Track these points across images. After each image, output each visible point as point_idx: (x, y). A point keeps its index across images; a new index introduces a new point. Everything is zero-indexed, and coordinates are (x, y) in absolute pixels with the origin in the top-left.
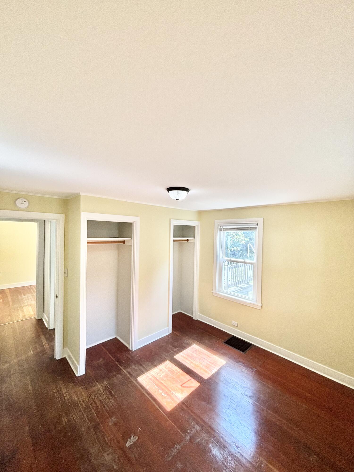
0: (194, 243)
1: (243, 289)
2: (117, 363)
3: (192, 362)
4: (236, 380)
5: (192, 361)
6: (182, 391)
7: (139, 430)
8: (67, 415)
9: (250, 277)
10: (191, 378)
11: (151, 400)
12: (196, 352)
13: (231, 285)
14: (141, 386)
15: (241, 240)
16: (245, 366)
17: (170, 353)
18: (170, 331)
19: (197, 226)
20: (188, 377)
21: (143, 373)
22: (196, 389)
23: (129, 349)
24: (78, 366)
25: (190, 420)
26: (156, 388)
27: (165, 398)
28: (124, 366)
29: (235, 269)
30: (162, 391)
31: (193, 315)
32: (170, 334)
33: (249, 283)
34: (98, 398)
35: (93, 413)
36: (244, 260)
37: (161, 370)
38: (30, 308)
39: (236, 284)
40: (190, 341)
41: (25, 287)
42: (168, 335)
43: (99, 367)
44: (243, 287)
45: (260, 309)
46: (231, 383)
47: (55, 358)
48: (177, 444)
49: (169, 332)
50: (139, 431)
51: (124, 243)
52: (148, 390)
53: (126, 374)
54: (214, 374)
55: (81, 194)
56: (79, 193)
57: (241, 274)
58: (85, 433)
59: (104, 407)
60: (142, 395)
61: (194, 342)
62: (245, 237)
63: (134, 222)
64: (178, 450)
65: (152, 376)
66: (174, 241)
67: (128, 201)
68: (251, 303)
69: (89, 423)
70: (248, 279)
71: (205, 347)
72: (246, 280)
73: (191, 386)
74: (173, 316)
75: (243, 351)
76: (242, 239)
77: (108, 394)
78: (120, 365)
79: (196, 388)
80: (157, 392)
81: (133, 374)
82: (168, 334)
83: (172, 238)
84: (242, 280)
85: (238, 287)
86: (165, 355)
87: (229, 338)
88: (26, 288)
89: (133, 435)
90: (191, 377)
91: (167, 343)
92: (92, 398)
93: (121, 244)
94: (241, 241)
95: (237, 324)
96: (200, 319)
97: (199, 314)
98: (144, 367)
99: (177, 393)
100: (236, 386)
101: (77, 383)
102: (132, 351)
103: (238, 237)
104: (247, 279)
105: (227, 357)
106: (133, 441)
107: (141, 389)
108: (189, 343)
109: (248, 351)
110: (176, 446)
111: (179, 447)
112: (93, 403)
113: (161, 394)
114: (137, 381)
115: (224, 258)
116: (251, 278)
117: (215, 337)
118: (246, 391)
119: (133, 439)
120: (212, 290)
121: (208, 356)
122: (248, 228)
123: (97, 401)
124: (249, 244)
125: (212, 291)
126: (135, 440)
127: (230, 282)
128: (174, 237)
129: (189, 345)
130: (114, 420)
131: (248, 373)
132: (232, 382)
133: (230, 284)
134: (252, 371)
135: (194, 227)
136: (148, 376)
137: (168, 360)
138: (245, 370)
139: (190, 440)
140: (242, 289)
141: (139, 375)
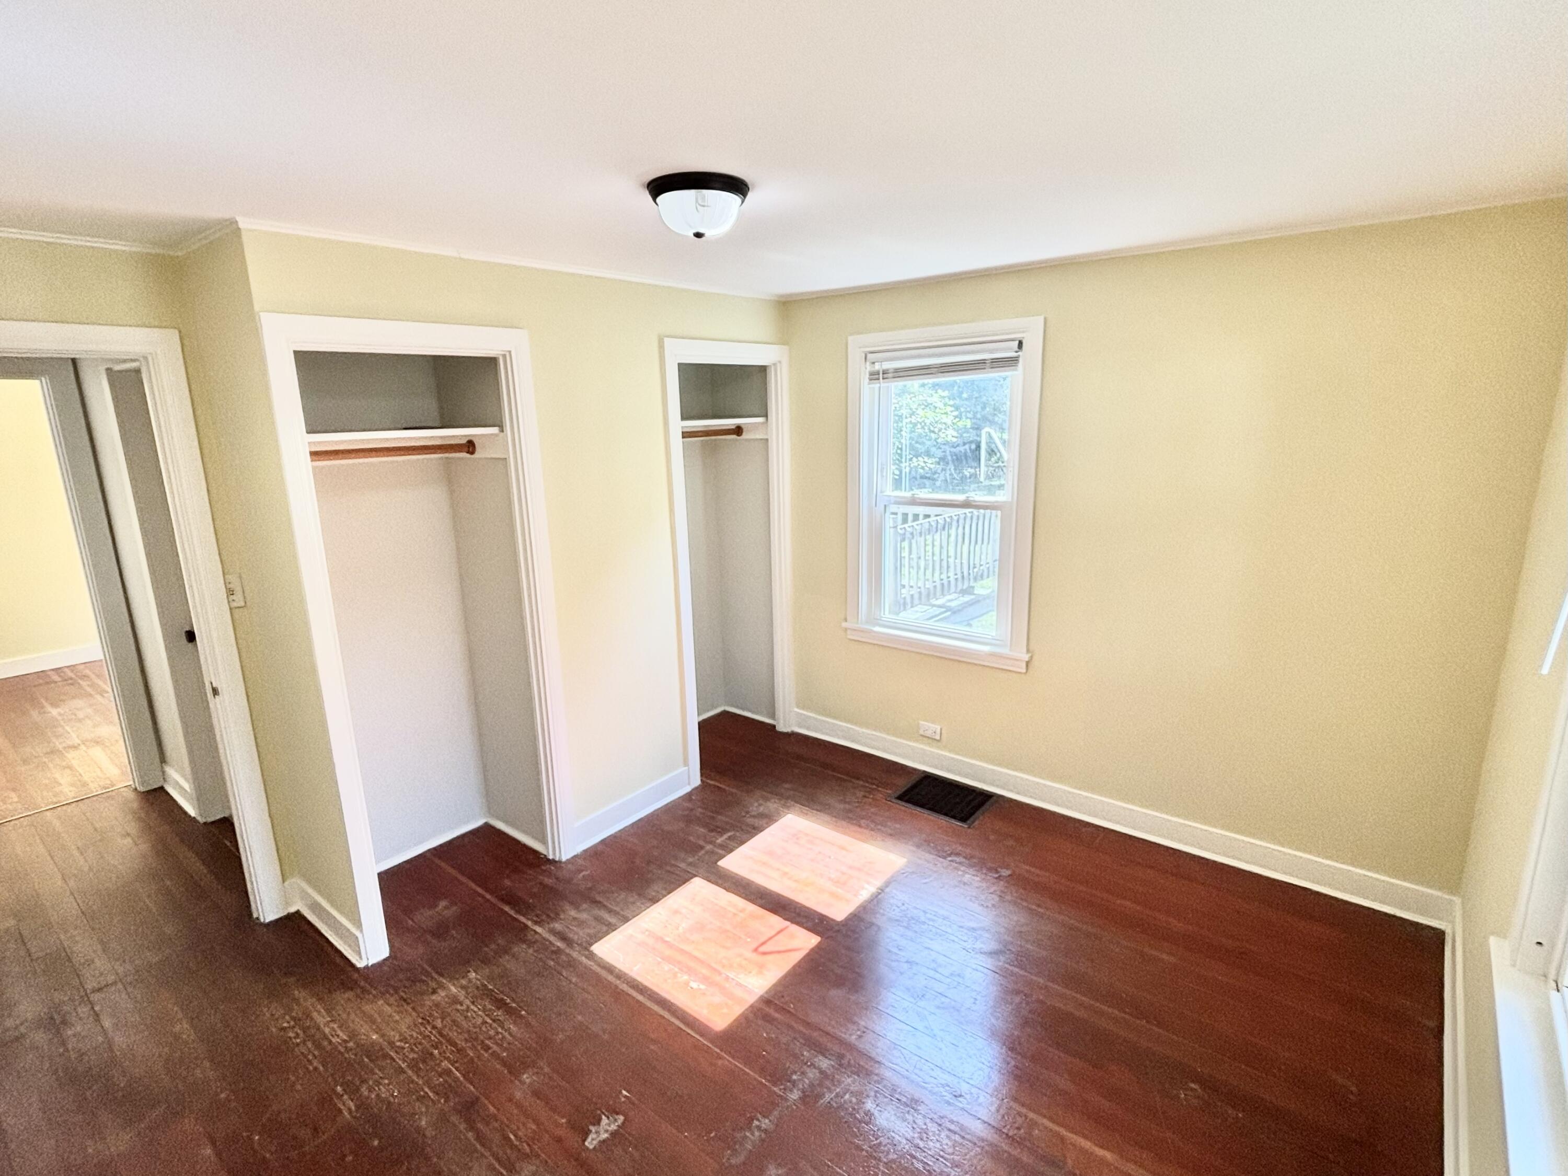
0: (767, 440)
1: (954, 613)
2: (507, 908)
3: (785, 874)
4: (942, 912)
5: (786, 870)
6: (761, 967)
7: (626, 1097)
8: (353, 1091)
9: (978, 566)
10: (788, 923)
11: (656, 1008)
12: (798, 839)
13: (908, 600)
14: (610, 969)
15: (940, 426)
16: (971, 866)
17: (703, 852)
18: (696, 781)
19: (775, 364)
20: (776, 921)
21: (611, 928)
22: (808, 955)
23: (545, 856)
24: (357, 933)
25: (797, 1047)
26: (666, 968)
27: (704, 994)
28: (537, 916)
29: (923, 538)
30: (689, 975)
31: (773, 715)
32: (696, 788)
33: (973, 587)
34: (457, 1026)
35: (448, 1072)
36: (967, 495)
37: (676, 912)
38: (97, 753)
39: (927, 596)
40: (772, 805)
41: (49, 673)
42: (689, 795)
43: (441, 930)
44: (953, 604)
45: (1024, 671)
46: (927, 921)
47: (258, 919)
48: (759, 1116)
49: (689, 784)
50: (623, 1099)
51: (472, 453)
52: (639, 979)
53: (548, 940)
54: (866, 901)
55: (241, 225)
56: (233, 222)
57: (944, 556)
58: (430, 1133)
59: (487, 1048)
60: (618, 995)
61: (788, 808)
62: (956, 413)
63: (504, 356)
64: (766, 1131)
65: (647, 933)
66: (686, 435)
67: (463, 256)
68: (993, 655)
69: (439, 1101)
70: (969, 574)
71: (827, 818)
72: (963, 577)
73: (790, 947)
74: (703, 726)
75: (964, 820)
76: (945, 423)
77: (490, 1010)
78: (518, 912)
79: (807, 951)
80: (669, 981)
81: (576, 938)
82: (688, 789)
83: (678, 425)
84: (948, 577)
85: (934, 606)
86: (684, 860)
87: (914, 779)
88: (56, 678)
89: (603, 1113)
90: (786, 919)
91: (689, 820)
92: (434, 1027)
93: (459, 458)
94: (940, 430)
95: (938, 732)
96: (800, 727)
97: (796, 710)
98: (610, 911)
99: (742, 976)
100: (943, 928)
101: (364, 990)
102: (560, 862)
103: (927, 415)
104: (966, 574)
105: (906, 843)
106: (607, 1131)
107: (610, 978)
108: (766, 811)
109: (982, 819)
110: (756, 1123)
111: (765, 1123)
112: (441, 1042)
113: (687, 984)
114: (591, 956)
115: (890, 491)
116: (981, 568)
117: (861, 783)
118: (977, 940)
119: (606, 1127)
120: (846, 620)
121: (842, 848)
122: (983, 362)
123: (453, 1035)
124: (987, 429)
125: (844, 624)
126: (613, 1127)
127: (904, 591)
128: (684, 417)
129: (770, 819)
130: (528, 1081)
131: (984, 885)
132: (929, 919)
133: (905, 598)
134: (996, 878)
135: (763, 369)
136: (632, 936)
137: (695, 876)
138: (972, 878)
139: (804, 1099)
140: (949, 613)
141: (597, 938)
